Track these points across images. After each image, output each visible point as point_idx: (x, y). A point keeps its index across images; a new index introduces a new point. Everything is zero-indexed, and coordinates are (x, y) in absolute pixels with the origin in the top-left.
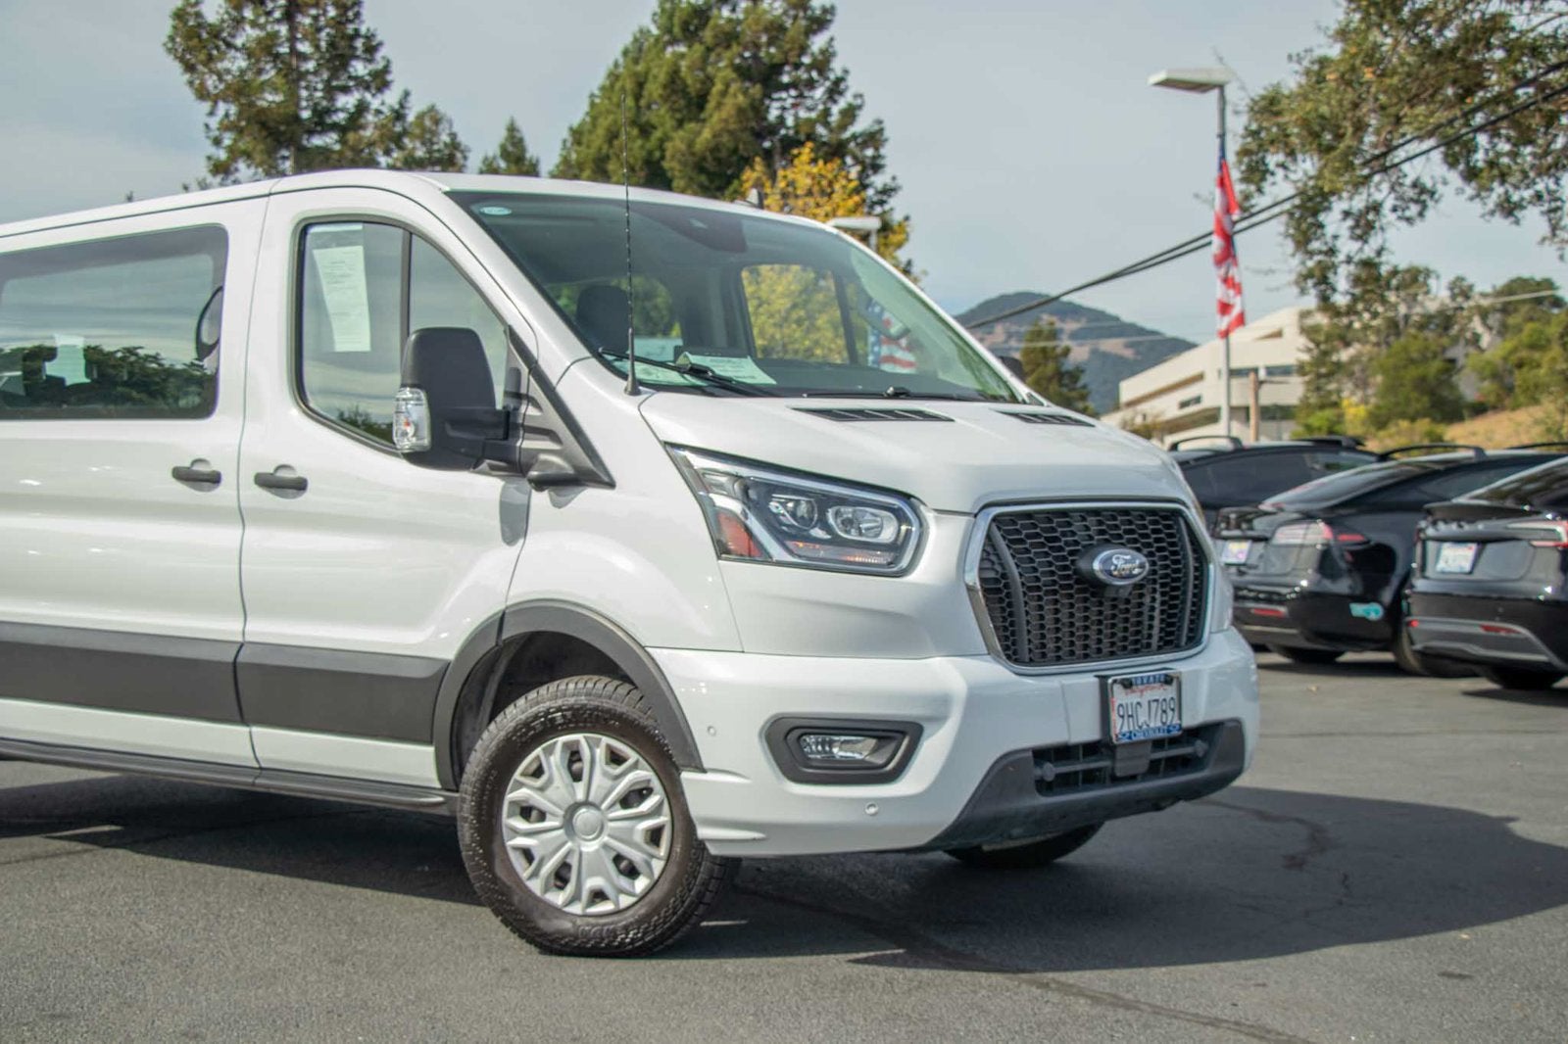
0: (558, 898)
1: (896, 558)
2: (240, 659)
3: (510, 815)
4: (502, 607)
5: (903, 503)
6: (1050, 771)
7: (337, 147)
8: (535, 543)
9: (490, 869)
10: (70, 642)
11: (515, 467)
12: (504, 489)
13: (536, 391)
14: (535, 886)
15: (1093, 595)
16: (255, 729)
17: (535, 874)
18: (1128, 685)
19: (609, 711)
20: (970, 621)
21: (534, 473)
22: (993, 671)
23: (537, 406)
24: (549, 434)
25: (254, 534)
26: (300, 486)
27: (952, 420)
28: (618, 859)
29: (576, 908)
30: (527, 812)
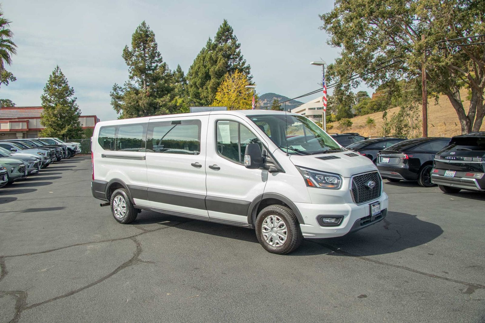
0: (271, 243)
1: (337, 186)
2: (206, 199)
3: (263, 229)
4: (263, 193)
5: (338, 176)
7: (152, 73)
8: (269, 182)
11: (265, 168)
12: (262, 171)
13: (269, 155)
14: (267, 241)
15: (367, 189)
16: (209, 211)
17: (267, 240)
18: (374, 206)
20: (350, 196)
21: (270, 170)
22: (355, 206)
23: (270, 158)
24: (272, 163)
25: (208, 177)
26: (219, 169)
27: (340, 158)
28: (280, 237)
29: (274, 245)
30: (266, 229)
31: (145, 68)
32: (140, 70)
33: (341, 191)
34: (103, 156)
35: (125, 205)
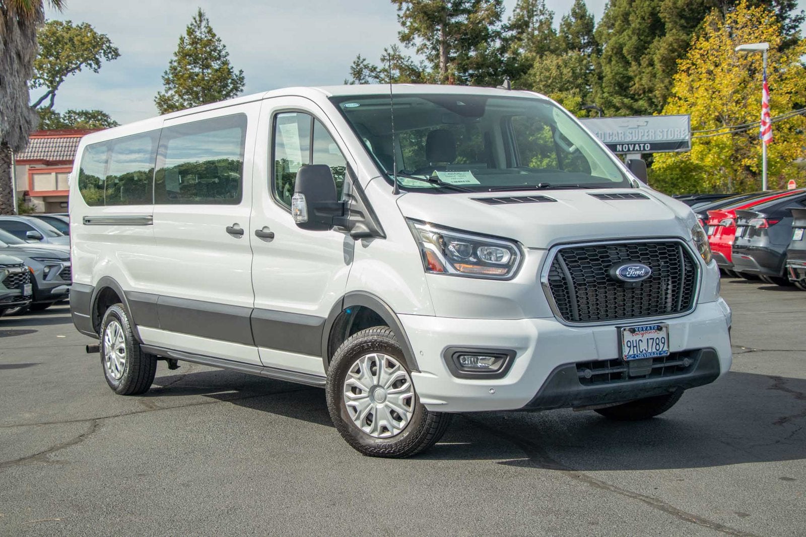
0: (368, 429)
1: (509, 270)
2: (252, 316)
3: (346, 391)
4: (344, 294)
5: (513, 244)
6: (588, 373)
8: (356, 264)
9: (339, 416)
10: (202, 307)
11: (346, 227)
12: (345, 237)
13: (356, 194)
14: (359, 424)
15: (620, 286)
16: (259, 348)
17: (358, 418)
18: (633, 331)
19: (386, 343)
20: (544, 301)
21: (353, 232)
23: (356, 200)
24: (360, 214)
25: (258, 259)
26: (272, 236)
27: (556, 201)
28: (392, 412)
29: (375, 434)
30: (354, 389)
31: (444, 8)
32: (425, 13)
33: (516, 284)
34: (87, 221)
35: (123, 345)
